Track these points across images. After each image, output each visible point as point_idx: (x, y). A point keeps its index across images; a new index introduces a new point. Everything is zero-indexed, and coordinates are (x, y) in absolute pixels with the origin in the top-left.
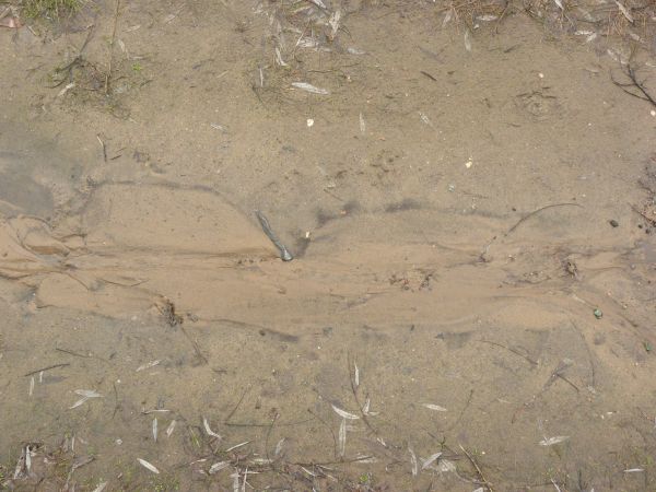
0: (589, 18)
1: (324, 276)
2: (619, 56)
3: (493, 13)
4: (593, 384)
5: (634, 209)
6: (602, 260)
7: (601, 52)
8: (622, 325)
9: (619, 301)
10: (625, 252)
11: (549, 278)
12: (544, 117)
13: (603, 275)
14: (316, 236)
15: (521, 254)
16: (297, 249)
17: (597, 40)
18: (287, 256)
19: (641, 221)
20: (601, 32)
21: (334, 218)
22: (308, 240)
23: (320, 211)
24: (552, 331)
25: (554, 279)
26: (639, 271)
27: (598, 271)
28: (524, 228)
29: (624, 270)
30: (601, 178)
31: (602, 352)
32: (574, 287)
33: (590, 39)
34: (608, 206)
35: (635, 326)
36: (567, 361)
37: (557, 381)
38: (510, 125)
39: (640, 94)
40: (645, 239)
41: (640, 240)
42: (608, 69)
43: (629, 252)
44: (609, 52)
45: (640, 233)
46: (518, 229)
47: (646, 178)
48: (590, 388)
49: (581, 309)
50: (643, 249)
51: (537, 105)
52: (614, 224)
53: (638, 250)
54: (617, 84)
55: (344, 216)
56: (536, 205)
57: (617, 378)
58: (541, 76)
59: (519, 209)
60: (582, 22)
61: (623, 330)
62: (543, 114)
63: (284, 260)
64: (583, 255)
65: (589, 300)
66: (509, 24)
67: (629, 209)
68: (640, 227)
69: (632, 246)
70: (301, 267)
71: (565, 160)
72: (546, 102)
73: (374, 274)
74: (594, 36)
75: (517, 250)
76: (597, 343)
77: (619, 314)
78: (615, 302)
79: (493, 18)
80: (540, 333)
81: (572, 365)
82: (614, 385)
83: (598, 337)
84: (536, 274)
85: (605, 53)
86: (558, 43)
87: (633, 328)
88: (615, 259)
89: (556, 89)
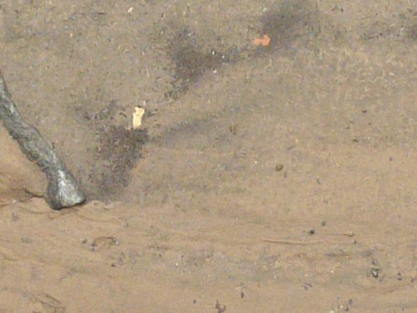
1: (194, 261)
14: (165, 121)
16: (102, 165)
18: (67, 192)
21: (233, 58)
22: (139, 137)
23: (183, 34)
55: (260, 52)
63: (58, 206)
70: (112, 229)
73: (368, 254)
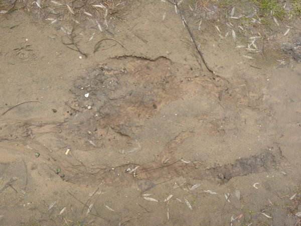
0: (54, 12)
2: (67, 31)
3: (5, 10)
4: (25, 189)
5: (66, 103)
6: (47, 128)
7: (58, 29)
8: (49, 160)
9: (49, 148)
10: (59, 124)
11: (17, 137)
12: (27, 60)
13: (44, 136)
15: (6, 126)
17: (57, 23)
19: (69, 109)
20: (59, 19)
24: (11, 164)
25: (20, 138)
26: (63, 134)
27: (42, 134)
28: (9, 113)
29: (56, 133)
30: (52, 89)
31: (34, 174)
32: (29, 142)
33: (53, 22)
34: (53, 102)
35: (55, 160)
36: (14, 178)
37: (8, 188)
38: (9, 64)
39: (75, 48)
40: (70, 118)
41: (67, 119)
42: (60, 37)
43: (61, 124)
44: (62, 28)
45: (67, 115)
46: (6, 114)
47: (74, 89)
48: (23, 191)
49: (29, 153)
50: (68, 123)
51: (23, 54)
52: (55, 111)
53: (66, 123)
54: (64, 44)
56: (18, 102)
57: (37, 186)
58: (27, 40)
59: (9, 104)
60: (49, 14)
61: (48, 162)
62: (26, 58)
64: (38, 126)
65: (34, 148)
66: (14, 15)
67: (63, 104)
68: (68, 112)
69: (62, 121)
71: (35, 80)
72: (27, 53)
74: (55, 21)
75: (4, 124)
76: (33, 169)
77: (48, 154)
78: (47, 149)
79: (6, 12)
80: (5, 164)
81: (17, 180)
82: (35, 190)
83: (34, 166)
84: (11, 136)
85: (60, 29)
86: (37, 24)
87: (53, 162)
88: (53, 128)
89: (33, 46)
